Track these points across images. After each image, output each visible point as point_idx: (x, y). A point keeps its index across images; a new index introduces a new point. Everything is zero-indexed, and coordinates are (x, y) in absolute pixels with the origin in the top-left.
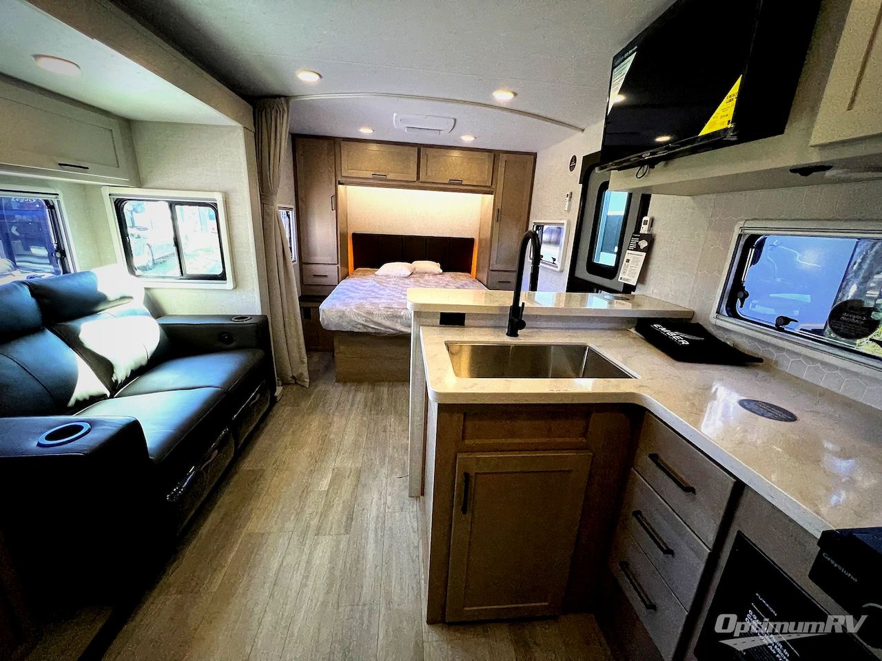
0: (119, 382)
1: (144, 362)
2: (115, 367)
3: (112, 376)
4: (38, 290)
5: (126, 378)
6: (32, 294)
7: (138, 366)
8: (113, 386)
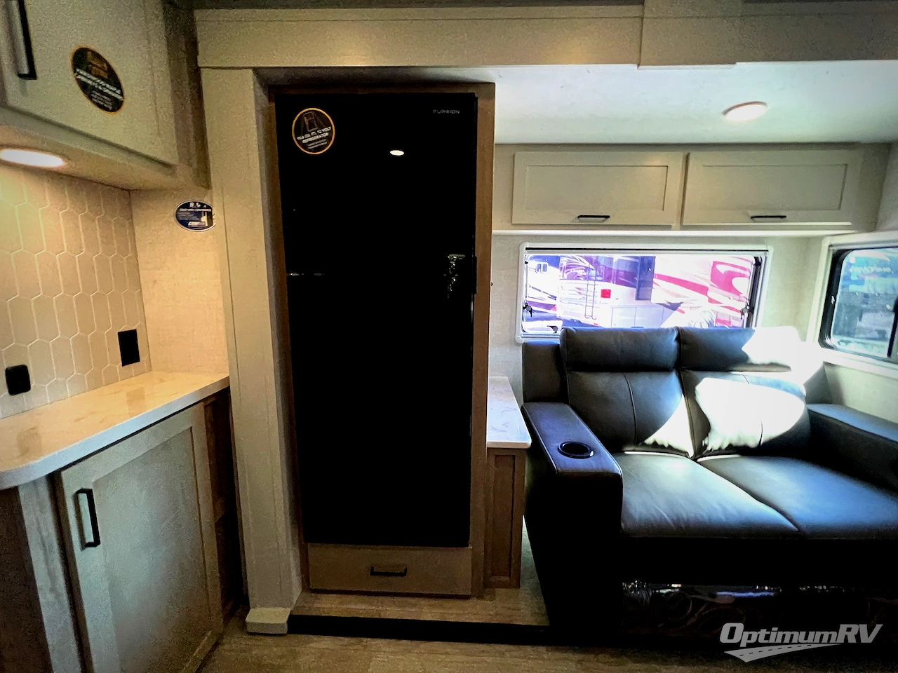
0: (709, 448)
1: (753, 443)
2: (712, 431)
3: (704, 439)
4: (683, 337)
5: (720, 449)
6: (678, 339)
7: (742, 443)
8: (699, 450)
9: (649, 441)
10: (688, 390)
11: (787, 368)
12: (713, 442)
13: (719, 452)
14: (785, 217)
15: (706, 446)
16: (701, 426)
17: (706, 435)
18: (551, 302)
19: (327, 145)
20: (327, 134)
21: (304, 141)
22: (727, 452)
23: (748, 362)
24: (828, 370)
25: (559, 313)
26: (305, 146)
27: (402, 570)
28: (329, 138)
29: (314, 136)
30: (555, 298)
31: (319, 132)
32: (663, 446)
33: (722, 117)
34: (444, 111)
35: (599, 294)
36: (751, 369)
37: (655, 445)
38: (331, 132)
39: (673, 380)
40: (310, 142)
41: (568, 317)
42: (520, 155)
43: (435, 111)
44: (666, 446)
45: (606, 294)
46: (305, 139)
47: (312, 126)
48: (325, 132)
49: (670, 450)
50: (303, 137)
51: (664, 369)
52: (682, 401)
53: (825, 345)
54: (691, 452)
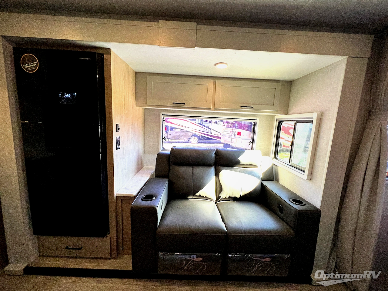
1: (238, 196)
2: (223, 191)
3: (220, 194)
4: (218, 153)
5: (226, 198)
6: (215, 153)
7: (234, 196)
8: (218, 198)
9: (198, 194)
10: (217, 174)
11: (256, 166)
12: (223, 195)
13: (225, 199)
14: (252, 107)
15: (220, 197)
16: (219, 189)
17: (220, 193)
18: (220, 136)
19: (35, 69)
20: (35, 65)
21: (26, 67)
22: (229, 199)
23: (241, 163)
24: (274, 167)
25: (222, 140)
26: (26, 69)
27: (80, 247)
28: (36, 66)
29: (30, 65)
30: (221, 134)
31: (32, 63)
32: (203, 197)
33: (215, 67)
34: (84, 58)
35: (237, 133)
36: (241, 166)
37: (200, 196)
38: (37, 64)
39: (212, 170)
40: (28, 68)
41: (225, 143)
42: (149, 77)
43: (80, 58)
44: (204, 197)
45: (239, 134)
46: (26, 66)
47: (29, 61)
48: (34, 64)
49: (206, 198)
50: (25, 65)
51: (210, 166)
52: (214, 178)
53: (276, 158)
54: (215, 199)
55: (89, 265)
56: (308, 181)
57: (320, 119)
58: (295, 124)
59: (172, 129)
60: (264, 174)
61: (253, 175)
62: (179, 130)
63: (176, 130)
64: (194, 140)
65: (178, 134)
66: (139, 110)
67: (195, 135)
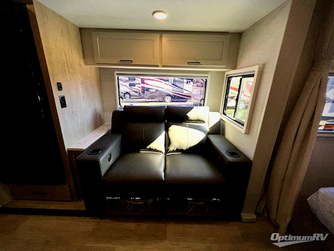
2: (171, 144)
4: (168, 110)
6: (165, 110)
8: (167, 151)
9: (148, 147)
10: (167, 129)
11: (203, 122)
12: (171, 148)
13: (173, 151)
14: (199, 63)
15: (169, 149)
16: (168, 142)
17: (169, 146)
18: (190, 95)
22: (177, 151)
23: (189, 119)
30: (191, 93)
32: (153, 149)
36: (189, 122)
37: (150, 148)
42: (93, 33)
49: (156, 150)
52: (164, 133)
53: (224, 114)
54: (164, 152)
55: (53, 206)
56: (246, 135)
57: (261, 73)
58: (241, 79)
59: (148, 90)
60: (211, 128)
61: (200, 130)
62: (154, 91)
63: (152, 91)
64: (168, 99)
65: (154, 94)
66: (91, 70)
67: (169, 95)
